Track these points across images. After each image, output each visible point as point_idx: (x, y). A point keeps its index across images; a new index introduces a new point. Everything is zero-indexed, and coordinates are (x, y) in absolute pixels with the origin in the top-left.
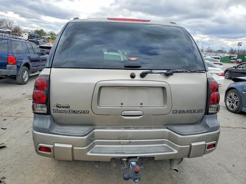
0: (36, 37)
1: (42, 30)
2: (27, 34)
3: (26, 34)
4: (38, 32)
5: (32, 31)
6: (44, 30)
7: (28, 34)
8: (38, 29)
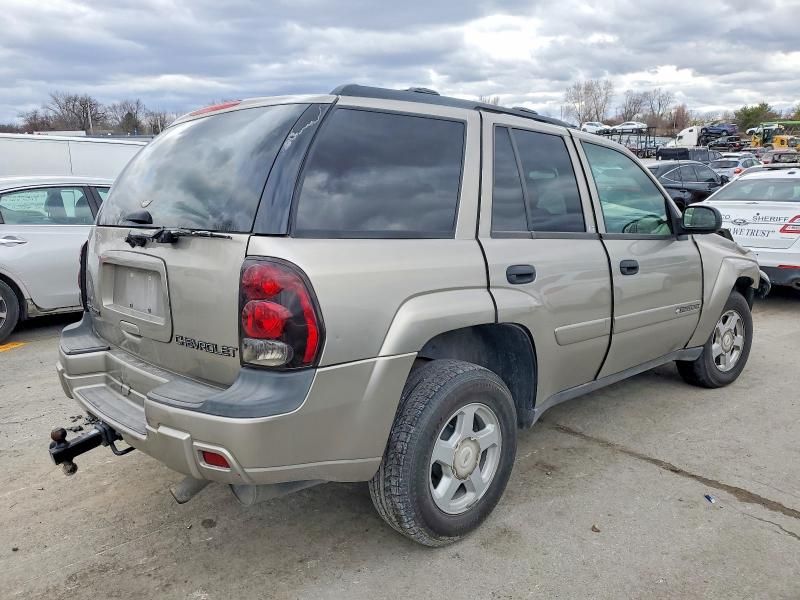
0: (725, 134)
1: (764, 106)
2: (694, 128)
3: (691, 131)
4: (748, 115)
5: (726, 116)
6: (770, 104)
7: (700, 128)
8: (749, 107)
